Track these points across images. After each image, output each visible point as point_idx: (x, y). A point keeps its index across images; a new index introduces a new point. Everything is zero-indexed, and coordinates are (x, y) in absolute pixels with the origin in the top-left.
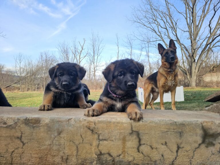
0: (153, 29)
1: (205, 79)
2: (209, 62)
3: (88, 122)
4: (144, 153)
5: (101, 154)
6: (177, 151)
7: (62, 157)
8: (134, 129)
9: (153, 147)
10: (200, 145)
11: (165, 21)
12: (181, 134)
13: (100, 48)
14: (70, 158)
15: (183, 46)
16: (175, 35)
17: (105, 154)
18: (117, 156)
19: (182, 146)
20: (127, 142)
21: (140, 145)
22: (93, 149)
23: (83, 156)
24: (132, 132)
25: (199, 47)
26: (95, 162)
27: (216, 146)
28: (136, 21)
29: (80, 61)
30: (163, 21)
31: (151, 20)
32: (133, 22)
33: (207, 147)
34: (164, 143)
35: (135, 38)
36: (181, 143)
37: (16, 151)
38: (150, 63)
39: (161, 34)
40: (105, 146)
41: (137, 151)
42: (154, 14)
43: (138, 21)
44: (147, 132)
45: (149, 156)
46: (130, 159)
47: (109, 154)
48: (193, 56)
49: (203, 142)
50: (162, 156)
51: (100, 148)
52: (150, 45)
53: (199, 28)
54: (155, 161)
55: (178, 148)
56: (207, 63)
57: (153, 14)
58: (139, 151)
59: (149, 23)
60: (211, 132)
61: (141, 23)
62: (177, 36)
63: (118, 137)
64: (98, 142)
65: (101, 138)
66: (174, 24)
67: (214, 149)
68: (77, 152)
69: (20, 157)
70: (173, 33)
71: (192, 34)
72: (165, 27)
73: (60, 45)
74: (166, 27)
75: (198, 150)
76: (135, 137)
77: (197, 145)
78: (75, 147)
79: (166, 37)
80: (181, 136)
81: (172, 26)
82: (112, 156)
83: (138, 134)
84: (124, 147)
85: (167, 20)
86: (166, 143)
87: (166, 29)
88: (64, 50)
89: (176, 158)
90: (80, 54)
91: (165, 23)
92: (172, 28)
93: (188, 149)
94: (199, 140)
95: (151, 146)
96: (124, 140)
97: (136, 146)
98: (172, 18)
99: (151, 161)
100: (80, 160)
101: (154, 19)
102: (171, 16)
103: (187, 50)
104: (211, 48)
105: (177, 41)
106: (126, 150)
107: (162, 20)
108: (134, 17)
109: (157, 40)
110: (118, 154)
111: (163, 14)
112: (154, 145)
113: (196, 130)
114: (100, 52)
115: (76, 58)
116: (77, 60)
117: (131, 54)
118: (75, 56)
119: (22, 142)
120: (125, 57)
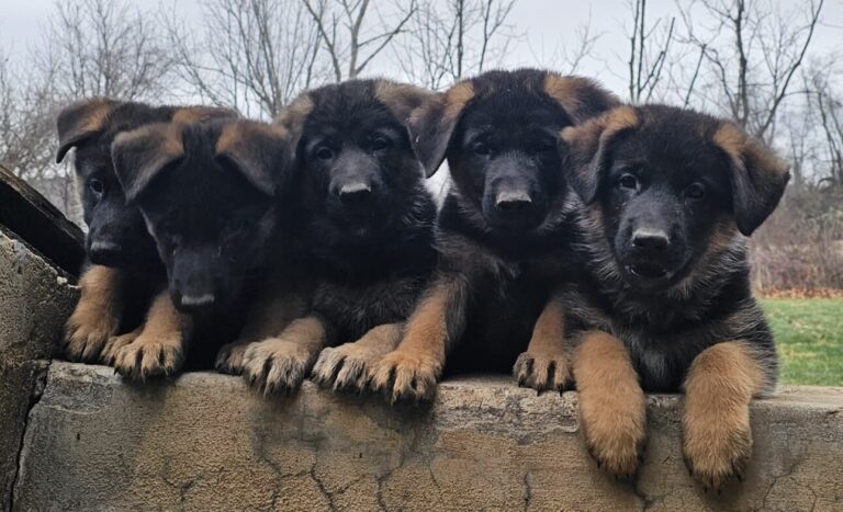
90: (355, 17)
115: (331, 48)
116: (335, 61)
117: (735, 14)
118: (320, 28)
119: (643, 497)
120: (692, 39)
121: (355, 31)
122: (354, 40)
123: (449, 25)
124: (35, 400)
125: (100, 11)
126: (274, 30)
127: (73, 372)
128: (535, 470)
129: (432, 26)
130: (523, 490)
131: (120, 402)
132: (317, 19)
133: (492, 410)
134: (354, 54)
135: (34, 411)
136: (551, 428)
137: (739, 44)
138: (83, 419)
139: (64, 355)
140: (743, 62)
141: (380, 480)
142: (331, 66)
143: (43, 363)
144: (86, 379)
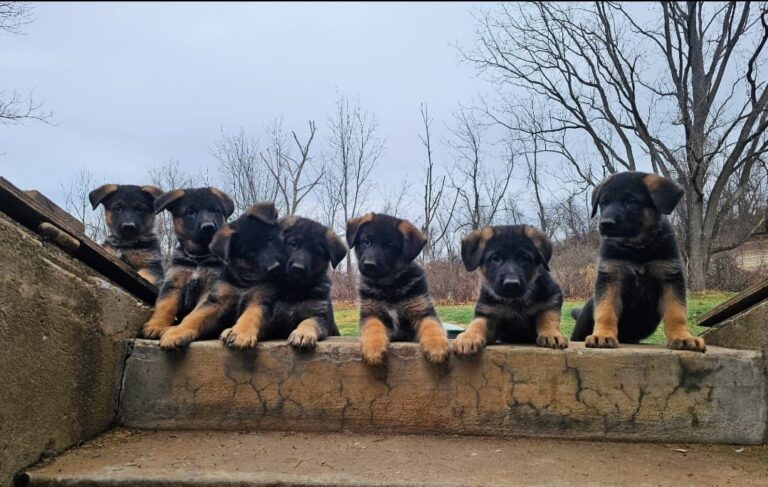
0: (550, 87)
1: (738, 261)
2: (754, 202)
3: (494, 354)
4: (587, 402)
5: (517, 404)
6: (640, 399)
7: (454, 409)
8: (570, 365)
9: (601, 392)
10: (676, 388)
11: (594, 61)
12: (646, 372)
13: (365, 155)
14: (467, 410)
15: (657, 147)
16: (631, 108)
17: (523, 404)
18: (544, 407)
19: (647, 390)
20: (558, 386)
21: (580, 389)
22: (504, 397)
23: (488, 408)
24: (567, 369)
25: (715, 152)
26: (508, 417)
27: (701, 391)
28: (493, 61)
29: (298, 198)
30: (587, 59)
31: (545, 56)
32: (482, 64)
33: (687, 392)
34: (619, 386)
35: (490, 120)
36: (646, 386)
37: (378, 400)
38: (542, 208)
39: (582, 105)
40: (523, 392)
41: (575, 398)
42: (554, 37)
43: (501, 61)
44: (591, 369)
45: (594, 407)
46: (565, 411)
47: (531, 405)
48: (693, 181)
49: (682, 384)
50: (617, 406)
51: (516, 394)
52: (541, 145)
53: (713, 83)
54: (606, 415)
55: (642, 393)
56: (747, 205)
57: (550, 37)
58: (578, 400)
59: (536, 66)
60: (694, 368)
61: (511, 68)
62: (635, 112)
63: (543, 377)
64: (511, 386)
65: (516, 378)
66: (627, 71)
67: (698, 396)
68: (478, 402)
69: (386, 409)
70: (621, 102)
71: (689, 104)
72: (594, 82)
73: (228, 146)
74: (597, 79)
75: (674, 397)
76: (571, 377)
77: (671, 390)
78: (475, 394)
79: (598, 114)
80: (645, 375)
81: (619, 78)
82: (534, 408)
83: (577, 373)
84: (554, 394)
85: (598, 58)
86: (622, 387)
87: (598, 86)
88: (240, 160)
89: (638, 410)
90: (295, 177)
91: (593, 67)
92: (620, 85)
93: (657, 395)
94: (675, 380)
95: (598, 392)
96: (554, 382)
97: (574, 392)
98: (617, 52)
99: (599, 414)
100: (483, 415)
101: (552, 53)
102: (614, 46)
103: (672, 161)
104: (758, 154)
105: (636, 129)
106: (558, 398)
107: (583, 54)
108: (484, 48)
109: (568, 124)
110: (545, 404)
111: (586, 36)
112: (604, 390)
113: (669, 366)
114: (367, 170)
115: (284, 191)
116: (286, 198)
117: (473, 174)
118: (278, 182)
119: (388, 386)
120: (454, 186)
121: (295, 183)
122: (295, 188)
123: (340, 180)
124: (128, 356)
125: (170, 175)
126: (256, 184)
127: (144, 344)
128: (344, 377)
129: (333, 181)
130: (339, 385)
131: (159, 359)
132: (277, 178)
133: (326, 353)
134: (295, 195)
135: (128, 361)
136: (350, 360)
137: (475, 187)
138: (150, 363)
139: (141, 336)
140: (477, 196)
141: (279, 384)
142: (284, 200)
143: (132, 340)
144: (151, 346)
